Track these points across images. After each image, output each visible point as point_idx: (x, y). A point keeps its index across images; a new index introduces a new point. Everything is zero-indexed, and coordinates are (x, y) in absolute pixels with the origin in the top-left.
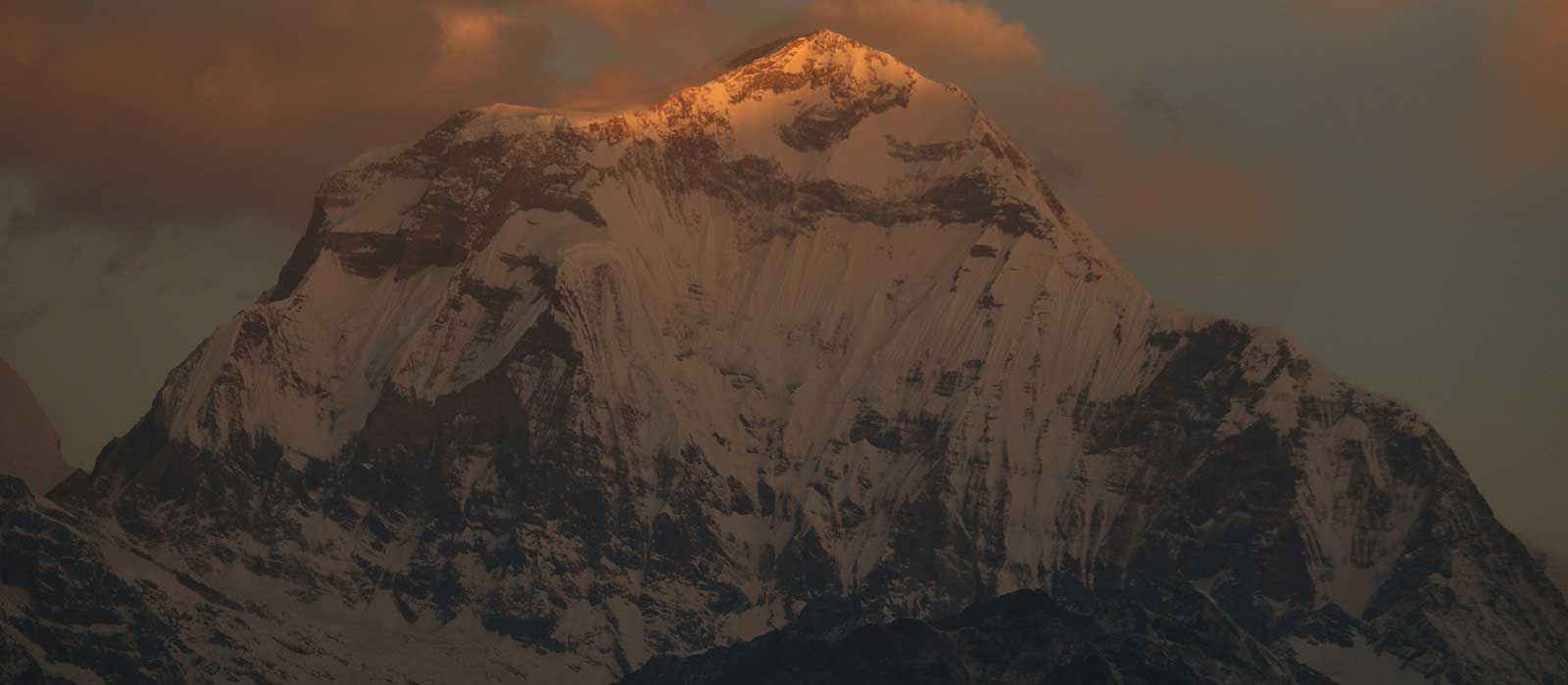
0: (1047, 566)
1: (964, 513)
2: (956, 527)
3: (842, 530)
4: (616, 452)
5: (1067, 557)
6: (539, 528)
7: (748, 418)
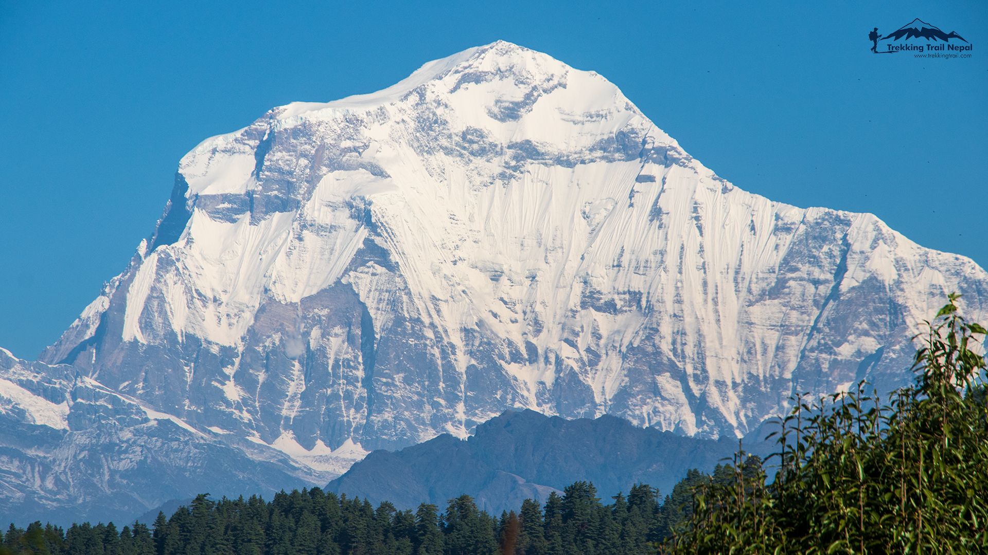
0: (738, 380)
1: (674, 350)
2: (669, 359)
3: (588, 368)
4: (433, 326)
5: (751, 376)
6: (390, 380)
7: (506, 299)
